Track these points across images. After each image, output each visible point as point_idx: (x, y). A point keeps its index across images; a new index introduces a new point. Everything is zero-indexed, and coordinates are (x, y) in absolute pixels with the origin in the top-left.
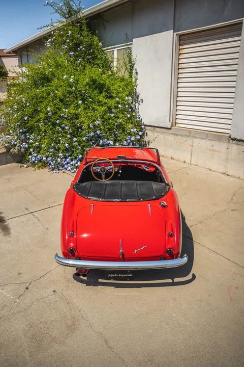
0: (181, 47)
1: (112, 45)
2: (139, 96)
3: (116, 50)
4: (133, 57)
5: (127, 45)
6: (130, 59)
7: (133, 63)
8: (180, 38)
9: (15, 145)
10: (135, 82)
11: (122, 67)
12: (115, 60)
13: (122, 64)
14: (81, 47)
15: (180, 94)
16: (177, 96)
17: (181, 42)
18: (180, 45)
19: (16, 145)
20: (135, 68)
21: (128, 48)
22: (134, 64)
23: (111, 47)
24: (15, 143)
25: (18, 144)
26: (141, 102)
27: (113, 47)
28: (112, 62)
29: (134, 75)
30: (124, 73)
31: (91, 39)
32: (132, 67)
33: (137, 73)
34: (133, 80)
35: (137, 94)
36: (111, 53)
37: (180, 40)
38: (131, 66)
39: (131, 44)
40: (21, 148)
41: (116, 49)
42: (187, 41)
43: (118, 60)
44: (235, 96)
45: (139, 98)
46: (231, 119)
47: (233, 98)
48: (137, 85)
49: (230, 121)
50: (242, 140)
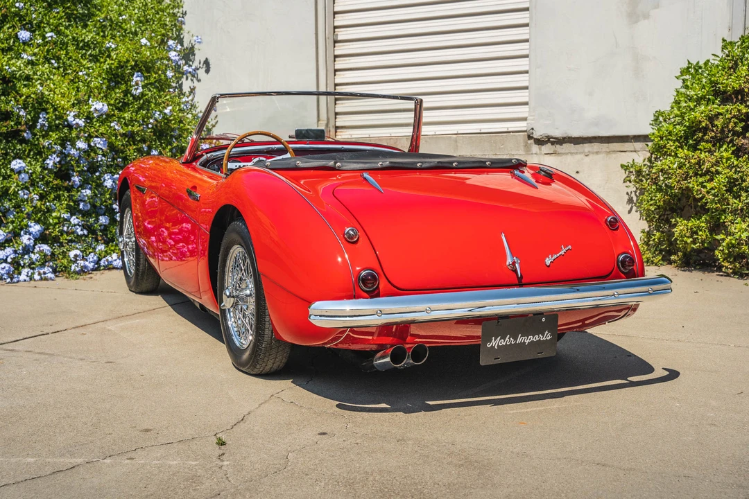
15: (342, 35)
16: (335, 42)
44: (531, 18)
45: (192, 58)
46: (526, 88)
47: (527, 25)
48: (184, 14)
49: (525, 93)
50: (569, 138)
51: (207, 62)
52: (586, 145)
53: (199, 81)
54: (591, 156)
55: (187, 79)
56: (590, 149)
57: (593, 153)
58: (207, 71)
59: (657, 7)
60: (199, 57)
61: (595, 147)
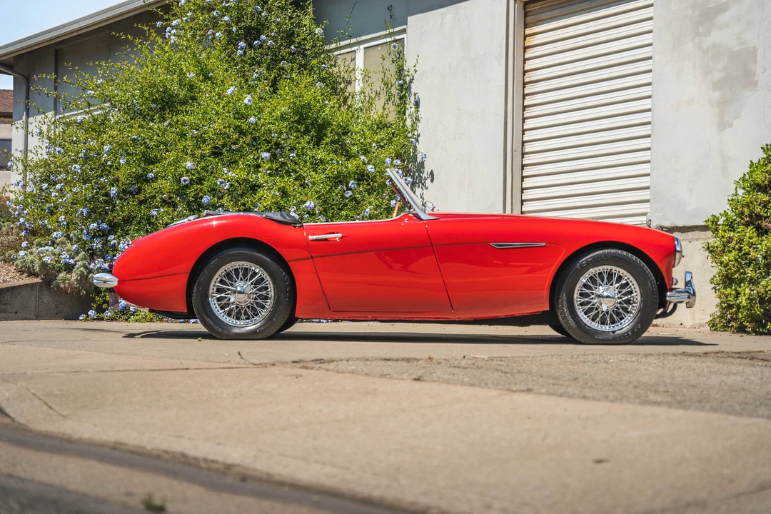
0: (528, 31)
1: (350, 37)
2: (422, 163)
3: (362, 50)
4: (409, 65)
5: (391, 35)
6: (400, 70)
7: (408, 79)
8: (525, 8)
9: (69, 268)
10: (414, 128)
11: (378, 94)
12: (358, 75)
13: (378, 85)
14: (263, 37)
15: (528, 148)
16: (523, 154)
17: (528, 19)
18: (526, 26)
19: (73, 266)
20: (413, 91)
21: (395, 41)
22: (411, 81)
23: (347, 42)
24: (72, 261)
25: (80, 263)
26: (428, 181)
27: (354, 40)
28: (350, 83)
29: (410, 108)
30: (381, 109)
31: (291, 18)
32: (405, 89)
33: (417, 104)
34: (409, 123)
35: (419, 160)
36: (349, 57)
37: (526, 15)
38: (401, 86)
39: (404, 31)
40: (90, 271)
41: (362, 47)
42: (543, 16)
43: (366, 76)
44: (652, 130)
45: (422, 170)
46: (648, 188)
47: (649, 136)
48: (419, 136)
49: (647, 192)
50: (677, 227)
51: (432, 173)
52: (689, 233)
53: (427, 188)
54: (693, 243)
55: (419, 187)
56: (692, 237)
57: (695, 240)
58: (432, 181)
59: (738, 117)
60: (427, 169)
61: (696, 235)
